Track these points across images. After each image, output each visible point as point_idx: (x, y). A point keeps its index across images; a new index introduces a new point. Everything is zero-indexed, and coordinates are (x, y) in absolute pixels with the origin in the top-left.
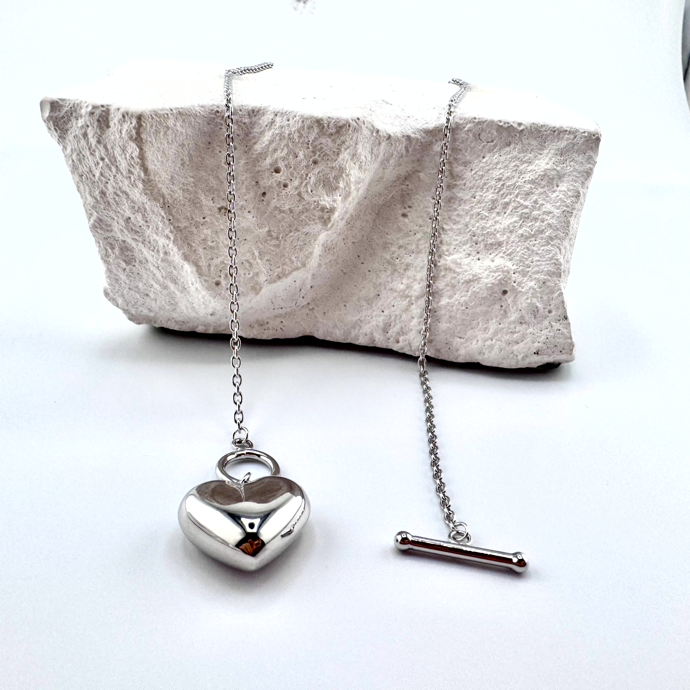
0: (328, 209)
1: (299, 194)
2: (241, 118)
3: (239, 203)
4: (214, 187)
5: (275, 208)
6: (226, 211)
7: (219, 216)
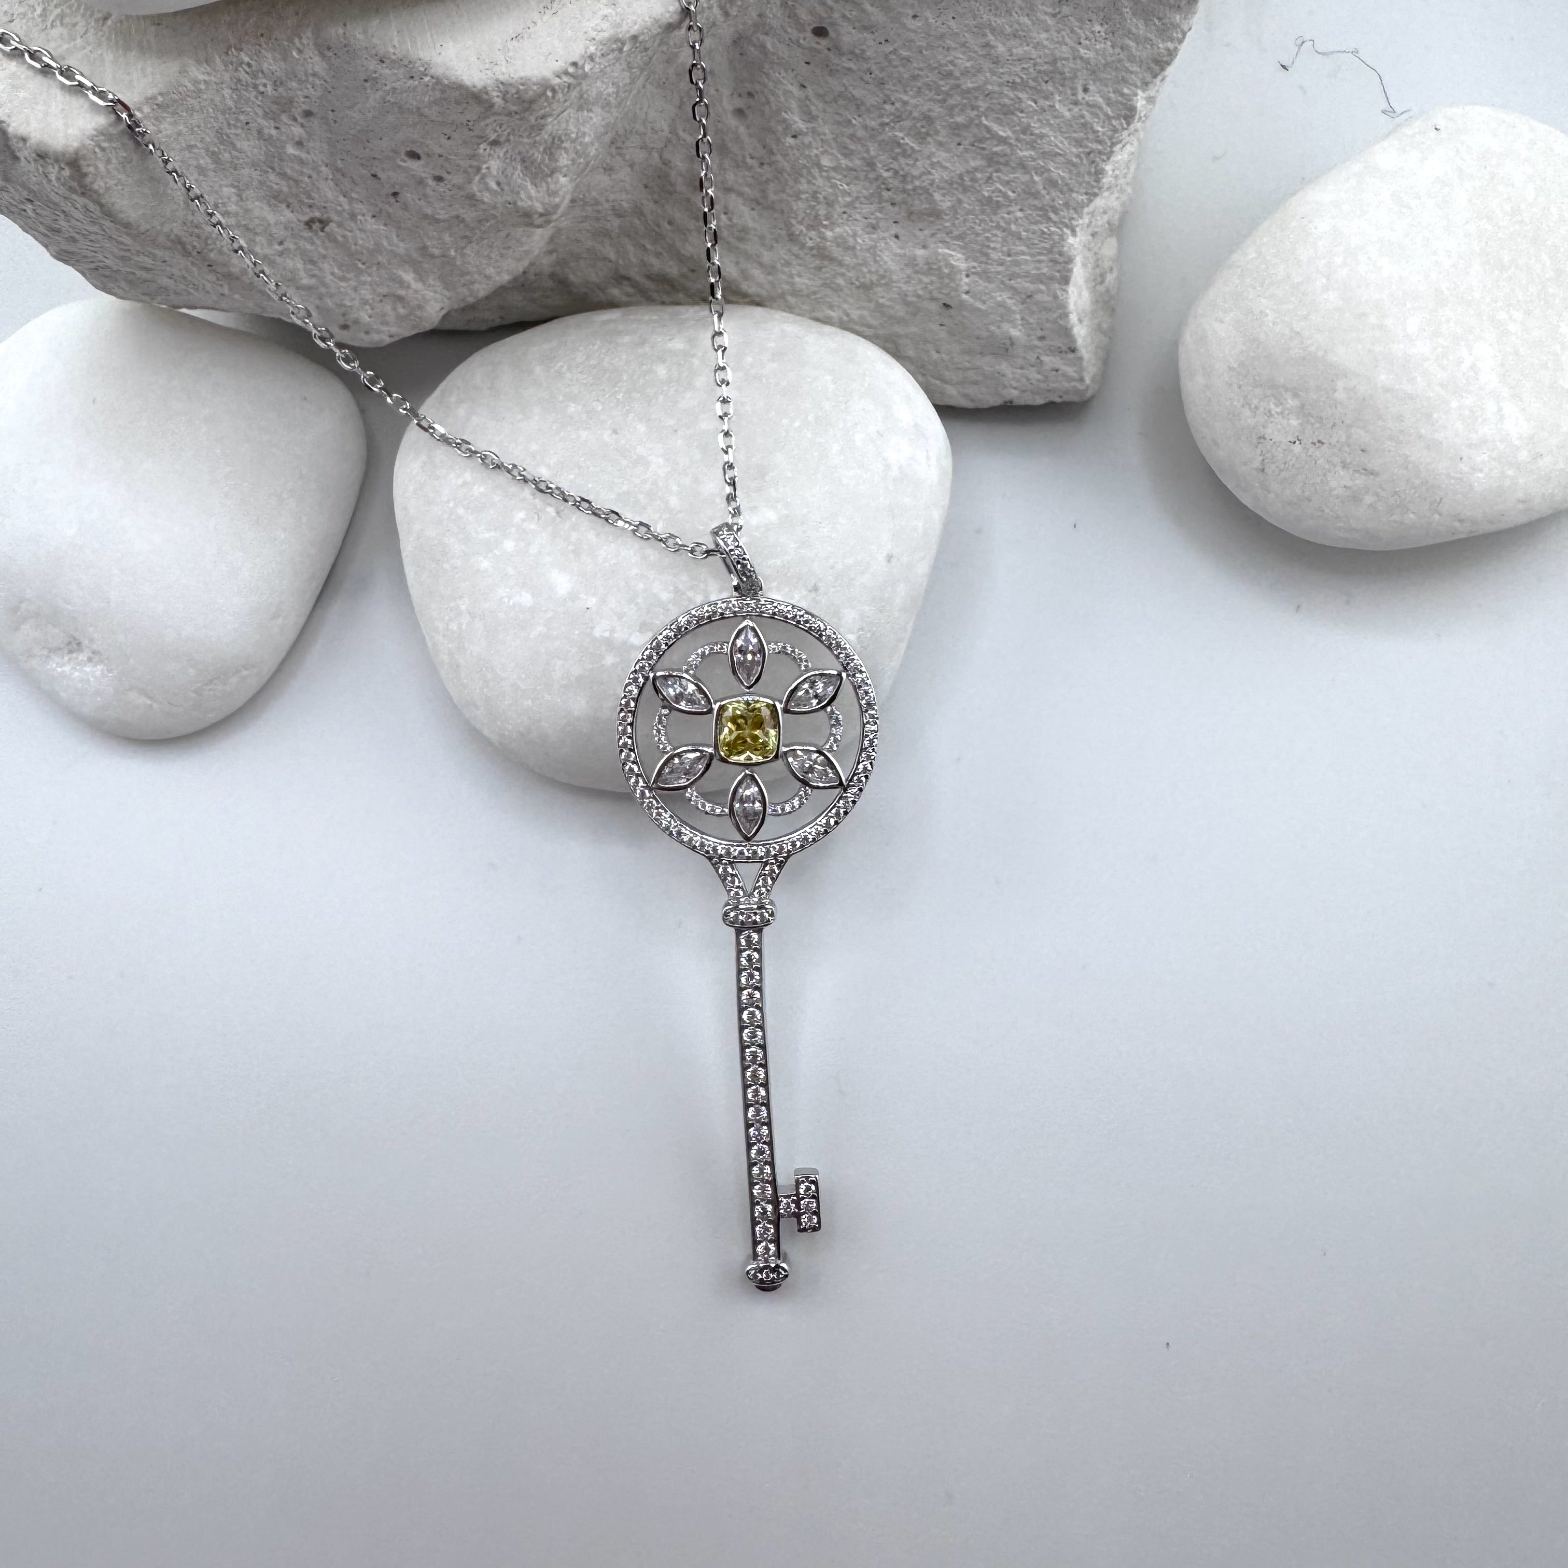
1: (471, 197)
3: (347, 207)
4: (282, 191)
5: (426, 216)
6: (320, 226)
7: (310, 234)
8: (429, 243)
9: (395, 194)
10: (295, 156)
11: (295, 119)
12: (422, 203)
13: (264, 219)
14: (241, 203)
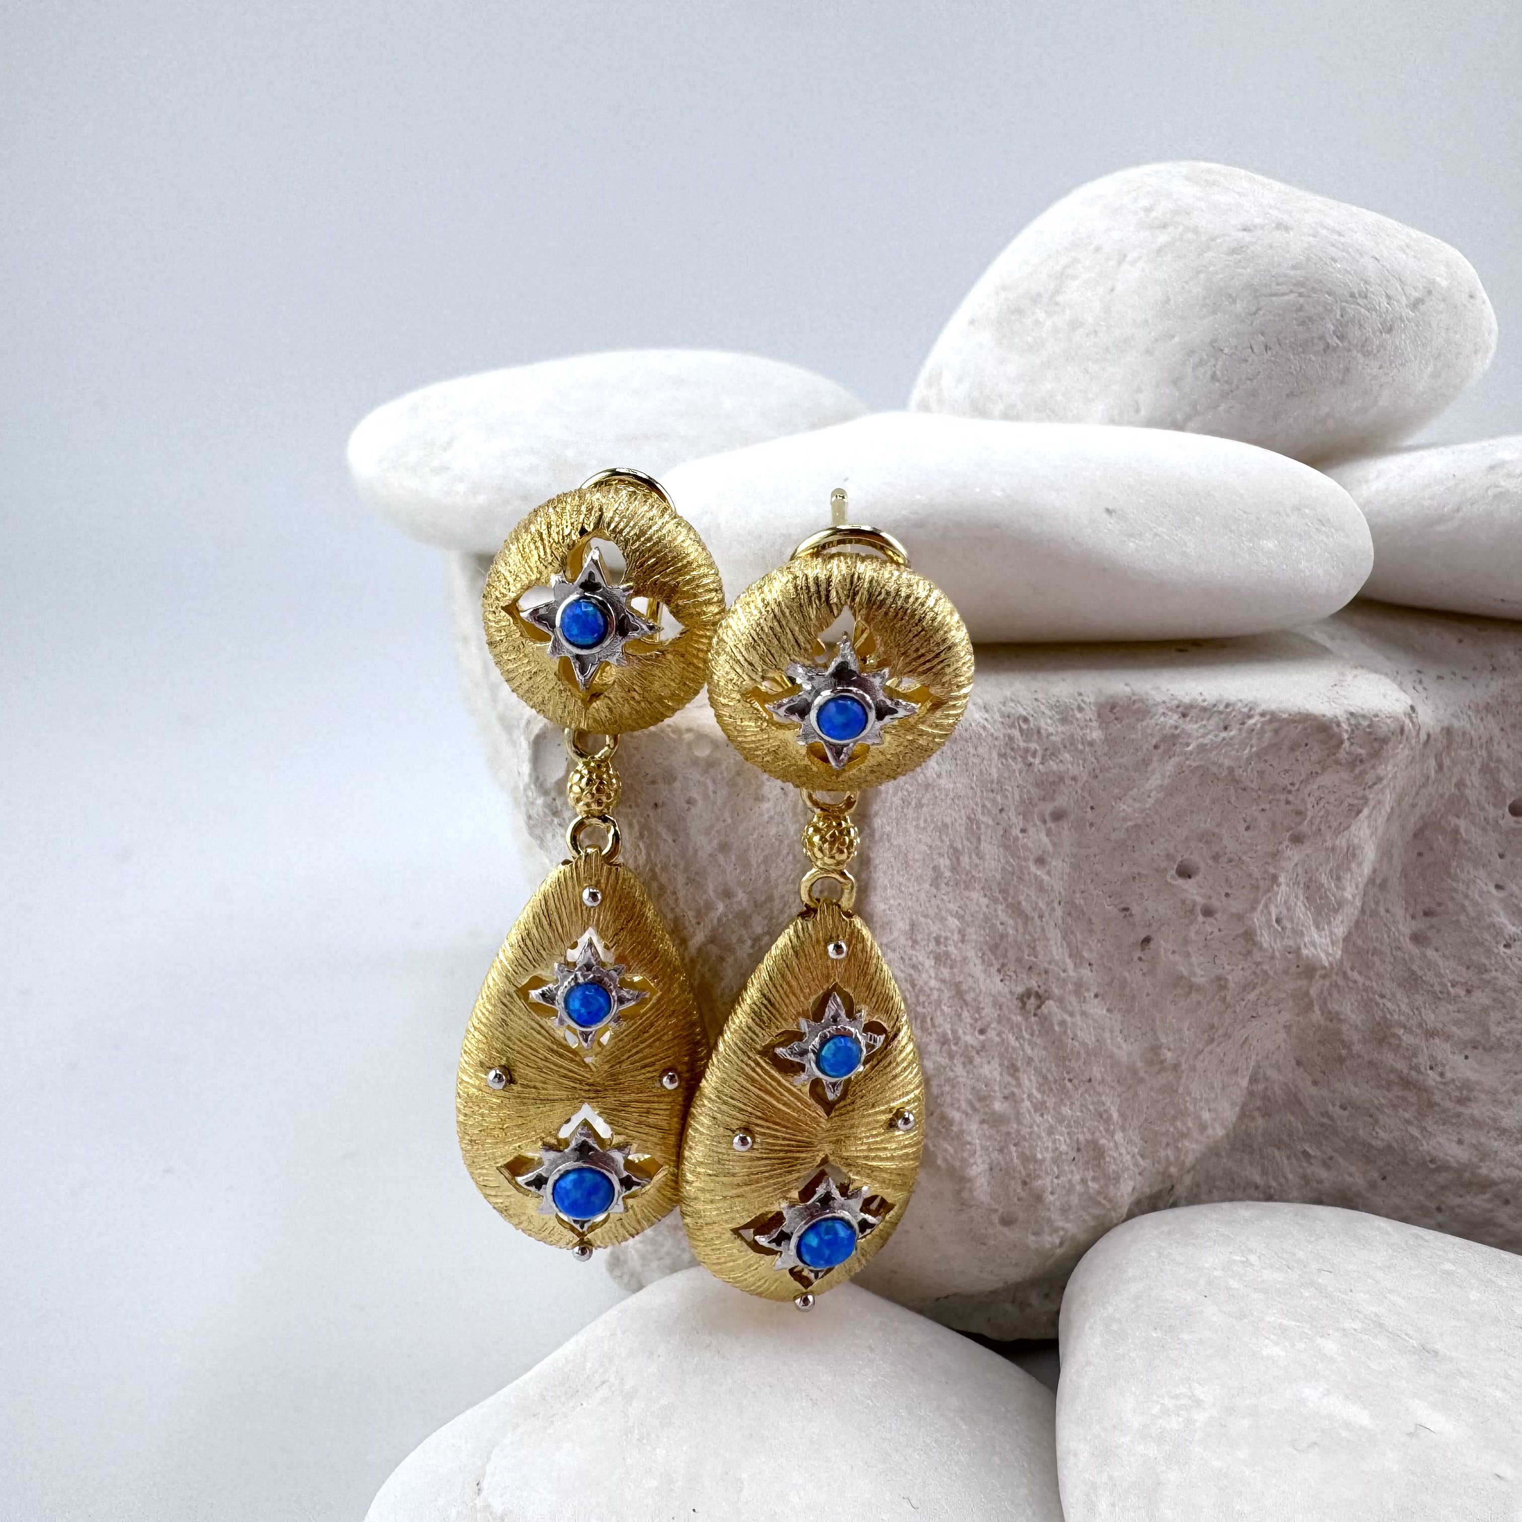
0: (1324, 968)
1: (1249, 936)
2: (1082, 729)
3: (1072, 973)
4: (1007, 935)
5: (1178, 980)
6: (1038, 1002)
7: (1019, 1018)
8: (1164, 1041)
9: (1147, 940)
10: (1035, 875)
11: (1045, 822)
12: (1177, 958)
13: (976, 981)
14: (960, 945)
